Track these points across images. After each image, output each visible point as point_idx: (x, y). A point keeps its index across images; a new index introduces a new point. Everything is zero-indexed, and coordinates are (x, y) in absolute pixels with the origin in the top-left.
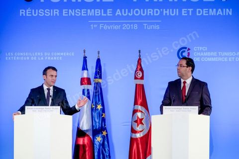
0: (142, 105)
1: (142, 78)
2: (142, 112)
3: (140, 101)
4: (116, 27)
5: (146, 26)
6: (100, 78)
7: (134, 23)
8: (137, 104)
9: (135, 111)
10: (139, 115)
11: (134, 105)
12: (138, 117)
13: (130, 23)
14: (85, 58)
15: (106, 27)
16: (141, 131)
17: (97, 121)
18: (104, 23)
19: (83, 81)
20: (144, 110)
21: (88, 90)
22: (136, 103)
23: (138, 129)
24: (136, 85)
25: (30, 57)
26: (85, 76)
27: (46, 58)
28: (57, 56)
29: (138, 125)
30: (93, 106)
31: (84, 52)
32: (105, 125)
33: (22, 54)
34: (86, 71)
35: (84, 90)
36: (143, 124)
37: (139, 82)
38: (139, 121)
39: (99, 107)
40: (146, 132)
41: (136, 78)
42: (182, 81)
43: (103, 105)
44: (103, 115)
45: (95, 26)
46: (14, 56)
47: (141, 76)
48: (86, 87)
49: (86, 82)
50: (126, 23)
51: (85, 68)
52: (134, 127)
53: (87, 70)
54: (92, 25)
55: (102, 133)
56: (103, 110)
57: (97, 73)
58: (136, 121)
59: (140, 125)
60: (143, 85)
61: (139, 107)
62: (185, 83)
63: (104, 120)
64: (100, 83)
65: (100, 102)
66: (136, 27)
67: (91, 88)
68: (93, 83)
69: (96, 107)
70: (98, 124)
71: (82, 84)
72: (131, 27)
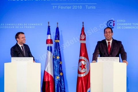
0: (84, 56)
1: (85, 39)
2: (84, 61)
3: (83, 54)
4: (69, 8)
5: (87, 7)
6: (59, 39)
7: (79, 5)
9: (80, 60)
10: (83, 62)
11: (80, 56)
12: (82, 64)
13: (77, 5)
14: (49, 27)
15: (62, 8)
16: (84, 73)
17: (57, 66)
18: (61, 5)
20: (86, 59)
21: (51, 47)
22: (81, 55)
23: (82, 71)
24: (81, 44)
26: (49, 38)
29: (82, 69)
30: (54, 57)
31: (49, 23)
32: (61, 69)
34: (49, 35)
35: (48, 47)
36: (85, 68)
37: (83, 42)
38: (83, 67)
39: (58, 58)
40: (87, 73)
41: (81, 40)
43: (60, 56)
44: (60, 62)
45: (56, 7)
47: (84, 38)
48: (50, 45)
49: (49, 42)
50: (75, 5)
51: (49, 33)
52: (79, 70)
53: (50, 34)
54: (53, 7)
55: (60, 74)
56: (60, 60)
57: (56, 36)
58: (81, 67)
59: (83, 69)
60: (85, 44)
61: (83, 58)
62: (109, 43)
63: (61, 66)
64: (58, 43)
65: (59, 55)
66: (81, 7)
67: (53, 45)
68: (54, 42)
69: (56, 57)
70: (57, 68)
71: (47, 43)
72: (78, 7)
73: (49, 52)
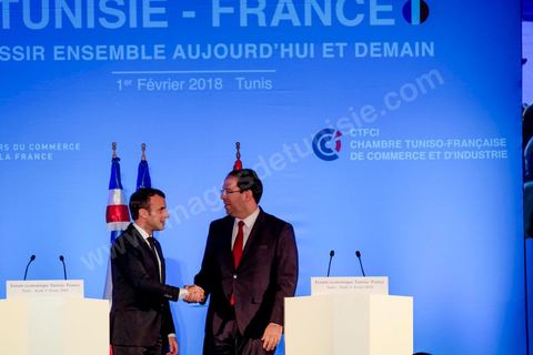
4: (175, 86)
5: (243, 87)
7: (214, 76)
13: (207, 77)
14: (116, 161)
15: (151, 86)
18: (148, 76)
27: (17, 156)
28: (40, 152)
34: (118, 191)
45: (127, 82)
50: (198, 76)
51: (115, 182)
53: (121, 188)
54: (120, 82)
66: (219, 83)
72: (208, 84)
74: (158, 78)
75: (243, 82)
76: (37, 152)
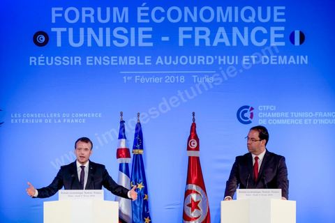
0: (197, 184)
1: (197, 149)
2: (197, 193)
3: (195, 178)
4: (157, 80)
6: (141, 148)
7: (180, 75)
8: (191, 183)
9: (188, 193)
10: (194, 196)
11: (187, 184)
12: (192, 200)
13: (176, 75)
14: (122, 122)
15: (143, 80)
16: (196, 218)
17: (138, 205)
18: (141, 75)
19: (120, 153)
20: (200, 190)
21: (127, 165)
22: (189, 181)
23: (193, 215)
24: (190, 157)
25: (43, 119)
26: (123, 145)
27: (64, 121)
29: (192, 210)
31: (122, 115)
32: (148, 210)
33: (32, 115)
34: (123, 140)
35: (121, 165)
37: (193, 154)
38: (194, 206)
39: (140, 186)
41: (189, 149)
42: (254, 156)
43: (145, 183)
44: (144, 197)
45: (129, 78)
46: (22, 118)
47: (195, 146)
48: (124, 160)
49: (124, 154)
50: (170, 75)
51: (122, 136)
52: (187, 212)
53: (125, 138)
54: (125, 78)
55: (144, 220)
56: (145, 190)
57: (136, 142)
58: (190, 205)
59: (195, 210)
60: (198, 159)
61: (194, 187)
62: (257, 158)
63: (146, 203)
64: (141, 155)
65: (142, 180)
66: (182, 79)
67: (130, 161)
68: (132, 155)
70: (138, 208)
71: (118, 156)
72: (176, 79)
73: (124, 175)
74: (147, 76)
75: (196, 79)
76: (76, 118)
